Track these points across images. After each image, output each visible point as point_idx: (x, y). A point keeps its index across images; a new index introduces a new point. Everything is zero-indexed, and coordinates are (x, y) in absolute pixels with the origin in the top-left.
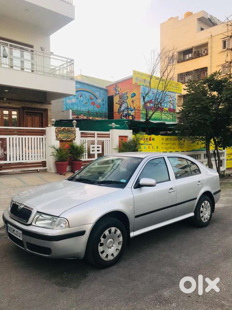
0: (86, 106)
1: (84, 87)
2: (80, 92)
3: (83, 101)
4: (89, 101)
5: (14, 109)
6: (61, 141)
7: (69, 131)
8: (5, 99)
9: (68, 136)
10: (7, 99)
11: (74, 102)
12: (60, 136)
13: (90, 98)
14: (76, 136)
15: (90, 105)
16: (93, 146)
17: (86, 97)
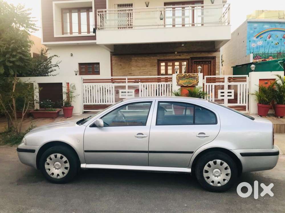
0: (276, 47)
1: (276, 26)
2: (269, 33)
3: (272, 42)
4: (282, 41)
5: (184, 60)
6: (182, 86)
7: (191, 77)
8: (176, 53)
9: (189, 82)
10: (178, 53)
11: (260, 45)
12: (181, 82)
13: (283, 37)
14: (198, 82)
15: (283, 46)
16: (222, 91)
17: (278, 37)
